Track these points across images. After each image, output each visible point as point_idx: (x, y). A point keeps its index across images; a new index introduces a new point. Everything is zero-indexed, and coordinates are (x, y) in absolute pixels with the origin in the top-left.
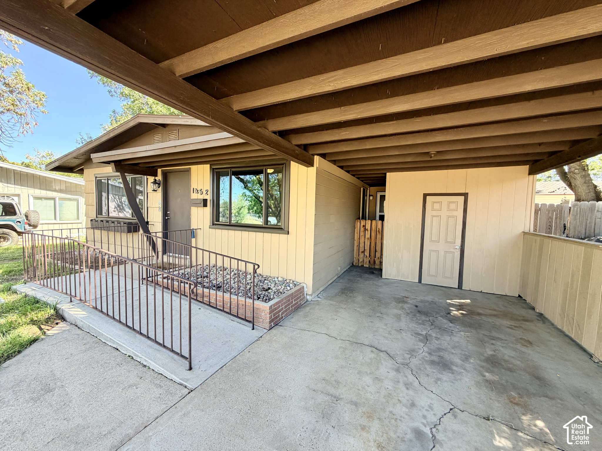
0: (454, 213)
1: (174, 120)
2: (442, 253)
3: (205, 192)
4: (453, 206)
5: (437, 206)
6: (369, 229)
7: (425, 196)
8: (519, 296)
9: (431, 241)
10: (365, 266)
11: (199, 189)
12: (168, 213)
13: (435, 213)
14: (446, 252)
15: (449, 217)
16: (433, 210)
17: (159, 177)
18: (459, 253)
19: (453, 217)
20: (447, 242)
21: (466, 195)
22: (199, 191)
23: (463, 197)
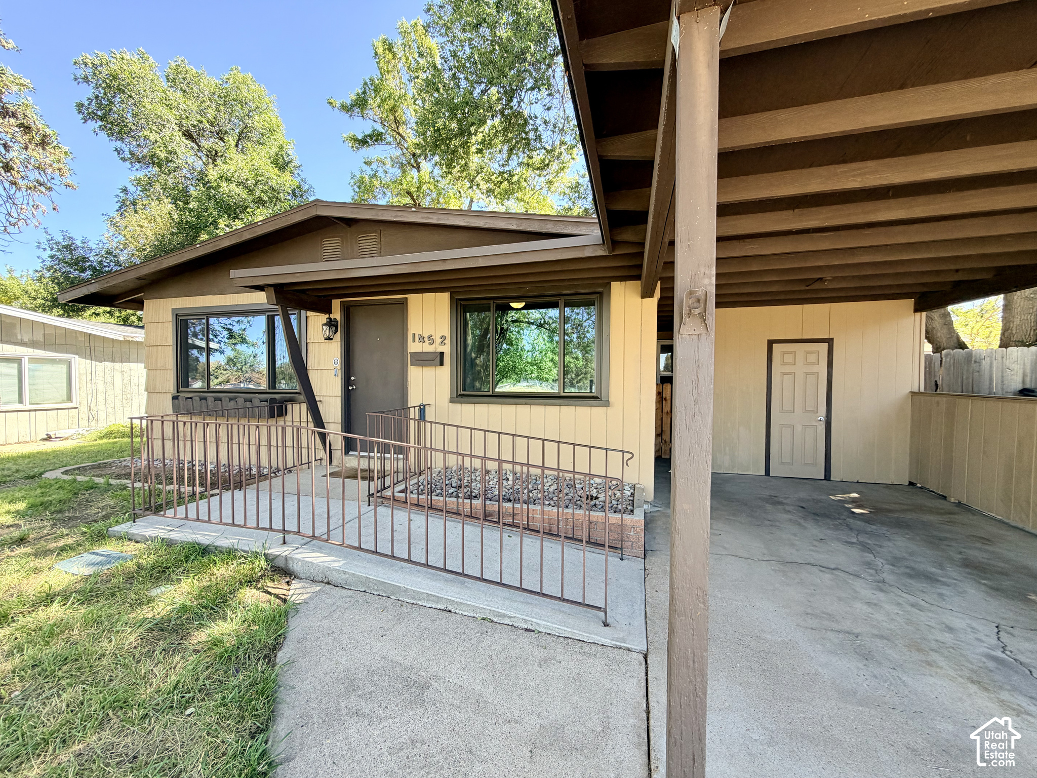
0: (815, 369)
1: (400, 214)
2: (799, 428)
3: (438, 341)
4: (812, 358)
5: (788, 359)
6: (669, 398)
7: (771, 343)
8: (911, 483)
9: (783, 411)
10: (663, 457)
11: (426, 335)
12: (353, 378)
13: (787, 369)
14: (805, 427)
15: (807, 374)
16: (784, 364)
17: (337, 315)
18: (824, 426)
19: (812, 373)
20: (806, 411)
21: (830, 341)
22: (426, 339)
23: (827, 344)
